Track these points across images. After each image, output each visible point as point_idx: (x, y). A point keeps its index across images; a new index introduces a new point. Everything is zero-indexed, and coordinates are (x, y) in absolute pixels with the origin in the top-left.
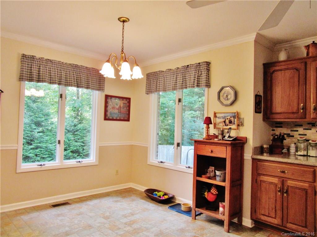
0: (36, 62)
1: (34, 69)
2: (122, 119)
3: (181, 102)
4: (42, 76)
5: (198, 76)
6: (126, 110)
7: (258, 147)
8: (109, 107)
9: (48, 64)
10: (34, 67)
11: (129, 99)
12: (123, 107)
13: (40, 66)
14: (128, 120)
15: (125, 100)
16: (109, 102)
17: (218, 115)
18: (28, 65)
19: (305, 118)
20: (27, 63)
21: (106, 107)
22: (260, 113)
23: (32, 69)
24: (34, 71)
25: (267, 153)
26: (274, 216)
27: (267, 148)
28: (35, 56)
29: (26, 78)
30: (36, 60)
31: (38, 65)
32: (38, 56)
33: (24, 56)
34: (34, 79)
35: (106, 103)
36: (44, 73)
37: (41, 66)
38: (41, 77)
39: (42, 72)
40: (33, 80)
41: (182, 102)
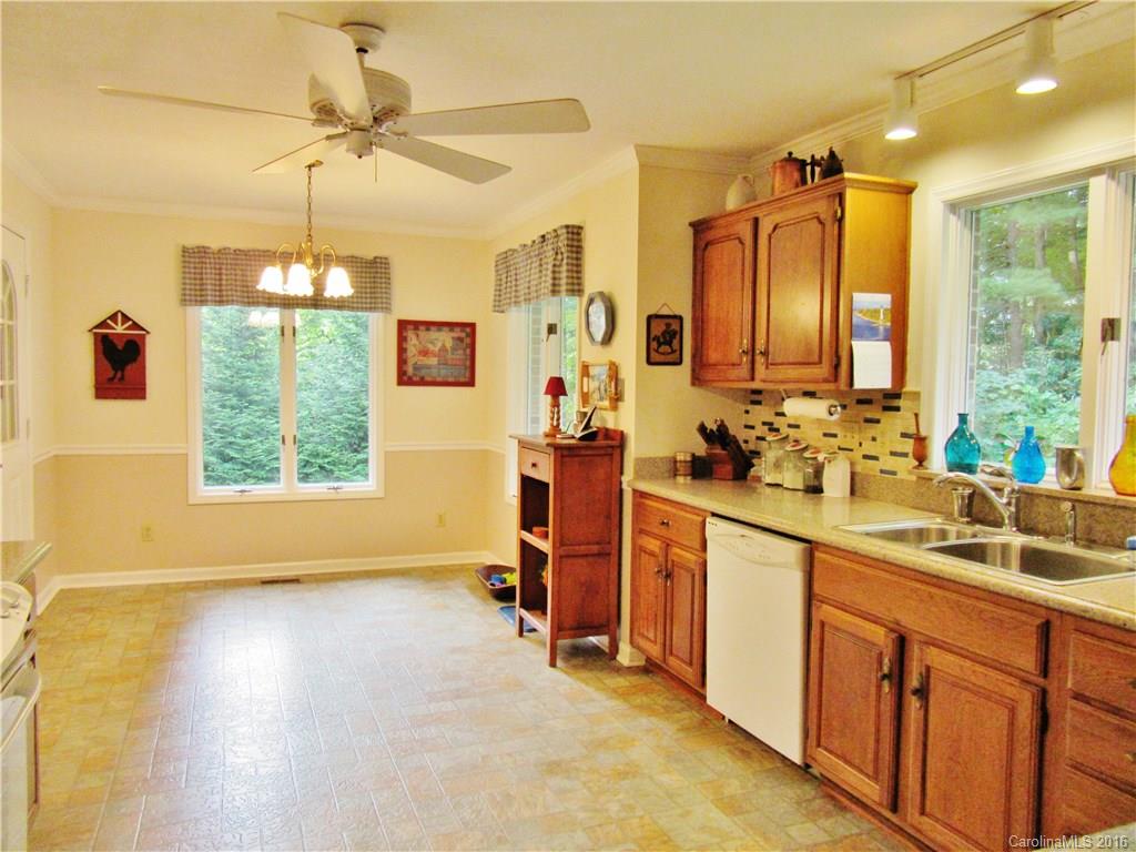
0: (212, 260)
1: (209, 276)
2: (451, 380)
3: (556, 333)
4: (227, 290)
5: (554, 266)
6: (463, 357)
7: (666, 458)
8: (409, 351)
9: (239, 262)
10: (209, 271)
11: (472, 326)
12: (454, 349)
13: (220, 269)
14: (471, 383)
15: (457, 329)
16: (409, 339)
17: (592, 371)
18: (195, 268)
19: (753, 379)
20: (192, 265)
21: (401, 351)
22: (679, 362)
23: (204, 276)
24: (209, 282)
25: (685, 475)
26: (653, 639)
27: (685, 462)
28: (209, 248)
29: (193, 298)
30: (211, 256)
31: (217, 266)
32: (214, 245)
33: (185, 250)
34: (209, 298)
35: (402, 339)
36: (229, 282)
37: (224, 267)
38: (224, 293)
39: (227, 280)
40: (207, 301)
41: (558, 332)
